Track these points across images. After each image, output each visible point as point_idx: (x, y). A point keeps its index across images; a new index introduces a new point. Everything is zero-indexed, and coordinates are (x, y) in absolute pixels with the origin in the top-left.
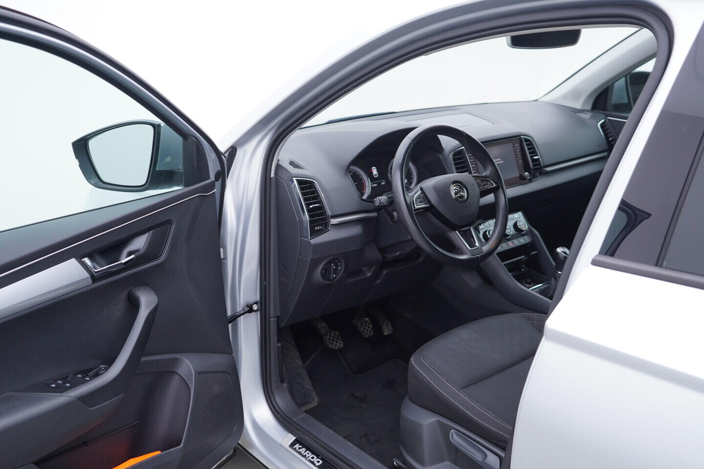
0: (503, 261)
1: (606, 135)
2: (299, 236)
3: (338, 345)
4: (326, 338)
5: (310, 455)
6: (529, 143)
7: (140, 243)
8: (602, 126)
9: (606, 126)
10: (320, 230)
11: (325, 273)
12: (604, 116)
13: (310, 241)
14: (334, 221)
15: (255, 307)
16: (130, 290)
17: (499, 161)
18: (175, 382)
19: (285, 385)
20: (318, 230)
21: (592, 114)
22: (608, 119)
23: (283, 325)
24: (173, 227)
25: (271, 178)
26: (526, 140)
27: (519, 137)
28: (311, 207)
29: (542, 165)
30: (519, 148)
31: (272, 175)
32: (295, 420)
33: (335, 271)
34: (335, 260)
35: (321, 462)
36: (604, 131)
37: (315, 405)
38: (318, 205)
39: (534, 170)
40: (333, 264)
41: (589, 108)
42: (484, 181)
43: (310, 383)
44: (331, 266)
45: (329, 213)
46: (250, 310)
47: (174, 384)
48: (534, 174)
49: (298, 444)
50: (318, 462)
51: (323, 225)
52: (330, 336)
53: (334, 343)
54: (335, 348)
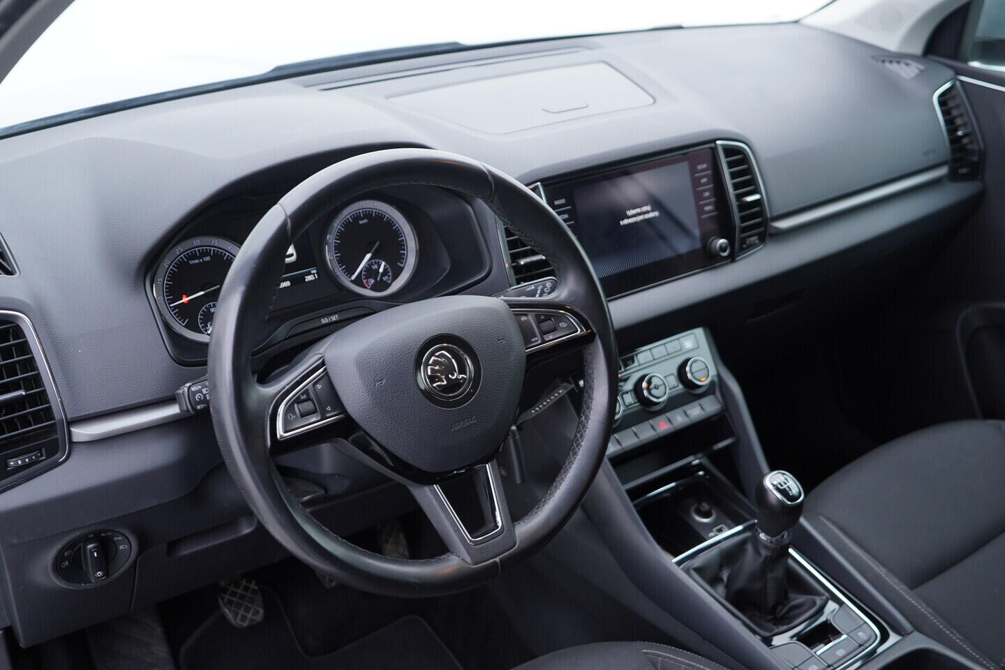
0: (624, 483)
1: (950, 122)
3: (249, 616)
4: (223, 598)
6: (739, 157)
8: (943, 100)
9: (953, 98)
11: (69, 564)
12: (950, 73)
14: (81, 435)
17: (647, 212)
21: (922, 67)
22: (961, 81)
26: (729, 151)
27: (713, 145)
29: (769, 215)
30: (709, 172)
33: (104, 561)
36: (946, 113)
39: (744, 230)
40: (90, 546)
41: (917, 48)
42: (548, 318)
44: (85, 549)
48: (743, 241)
51: (40, 450)
52: (234, 594)
53: (242, 612)
54: (241, 623)
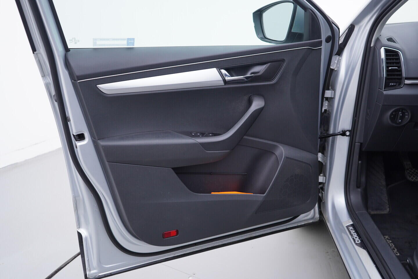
2: (378, 88)
3: (414, 178)
4: (407, 171)
5: (355, 235)
7: (259, 69)
10: (393, 86)
11: (393, 117)
13: (383, 92)
14: (407, 82)
15: (348, 133)
16: (250, 96)
18: (272, 159)
19: (359, 190)
20: (392, 86)
23: (363, 149)
24: (285, 64)
25: (371, 47)
28: (390, 68)
31: (372, 45)
32: (356, 212)
33: (402, 118)
34: (403, 110)
35: (360, 242)
37: (386, 213)
38: (397, 68)
40: (400, 112)
43: (387, 198)
44: (399, 113)
45: (404, 75)
46: (343, 134)
47: (272, 160)
49: (352, 227)
50: (358, 241)
51: (397, 83)
52: (410, 171)
53: (412, 177)
54: (411, 180)
